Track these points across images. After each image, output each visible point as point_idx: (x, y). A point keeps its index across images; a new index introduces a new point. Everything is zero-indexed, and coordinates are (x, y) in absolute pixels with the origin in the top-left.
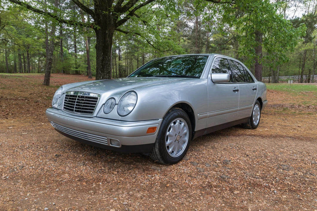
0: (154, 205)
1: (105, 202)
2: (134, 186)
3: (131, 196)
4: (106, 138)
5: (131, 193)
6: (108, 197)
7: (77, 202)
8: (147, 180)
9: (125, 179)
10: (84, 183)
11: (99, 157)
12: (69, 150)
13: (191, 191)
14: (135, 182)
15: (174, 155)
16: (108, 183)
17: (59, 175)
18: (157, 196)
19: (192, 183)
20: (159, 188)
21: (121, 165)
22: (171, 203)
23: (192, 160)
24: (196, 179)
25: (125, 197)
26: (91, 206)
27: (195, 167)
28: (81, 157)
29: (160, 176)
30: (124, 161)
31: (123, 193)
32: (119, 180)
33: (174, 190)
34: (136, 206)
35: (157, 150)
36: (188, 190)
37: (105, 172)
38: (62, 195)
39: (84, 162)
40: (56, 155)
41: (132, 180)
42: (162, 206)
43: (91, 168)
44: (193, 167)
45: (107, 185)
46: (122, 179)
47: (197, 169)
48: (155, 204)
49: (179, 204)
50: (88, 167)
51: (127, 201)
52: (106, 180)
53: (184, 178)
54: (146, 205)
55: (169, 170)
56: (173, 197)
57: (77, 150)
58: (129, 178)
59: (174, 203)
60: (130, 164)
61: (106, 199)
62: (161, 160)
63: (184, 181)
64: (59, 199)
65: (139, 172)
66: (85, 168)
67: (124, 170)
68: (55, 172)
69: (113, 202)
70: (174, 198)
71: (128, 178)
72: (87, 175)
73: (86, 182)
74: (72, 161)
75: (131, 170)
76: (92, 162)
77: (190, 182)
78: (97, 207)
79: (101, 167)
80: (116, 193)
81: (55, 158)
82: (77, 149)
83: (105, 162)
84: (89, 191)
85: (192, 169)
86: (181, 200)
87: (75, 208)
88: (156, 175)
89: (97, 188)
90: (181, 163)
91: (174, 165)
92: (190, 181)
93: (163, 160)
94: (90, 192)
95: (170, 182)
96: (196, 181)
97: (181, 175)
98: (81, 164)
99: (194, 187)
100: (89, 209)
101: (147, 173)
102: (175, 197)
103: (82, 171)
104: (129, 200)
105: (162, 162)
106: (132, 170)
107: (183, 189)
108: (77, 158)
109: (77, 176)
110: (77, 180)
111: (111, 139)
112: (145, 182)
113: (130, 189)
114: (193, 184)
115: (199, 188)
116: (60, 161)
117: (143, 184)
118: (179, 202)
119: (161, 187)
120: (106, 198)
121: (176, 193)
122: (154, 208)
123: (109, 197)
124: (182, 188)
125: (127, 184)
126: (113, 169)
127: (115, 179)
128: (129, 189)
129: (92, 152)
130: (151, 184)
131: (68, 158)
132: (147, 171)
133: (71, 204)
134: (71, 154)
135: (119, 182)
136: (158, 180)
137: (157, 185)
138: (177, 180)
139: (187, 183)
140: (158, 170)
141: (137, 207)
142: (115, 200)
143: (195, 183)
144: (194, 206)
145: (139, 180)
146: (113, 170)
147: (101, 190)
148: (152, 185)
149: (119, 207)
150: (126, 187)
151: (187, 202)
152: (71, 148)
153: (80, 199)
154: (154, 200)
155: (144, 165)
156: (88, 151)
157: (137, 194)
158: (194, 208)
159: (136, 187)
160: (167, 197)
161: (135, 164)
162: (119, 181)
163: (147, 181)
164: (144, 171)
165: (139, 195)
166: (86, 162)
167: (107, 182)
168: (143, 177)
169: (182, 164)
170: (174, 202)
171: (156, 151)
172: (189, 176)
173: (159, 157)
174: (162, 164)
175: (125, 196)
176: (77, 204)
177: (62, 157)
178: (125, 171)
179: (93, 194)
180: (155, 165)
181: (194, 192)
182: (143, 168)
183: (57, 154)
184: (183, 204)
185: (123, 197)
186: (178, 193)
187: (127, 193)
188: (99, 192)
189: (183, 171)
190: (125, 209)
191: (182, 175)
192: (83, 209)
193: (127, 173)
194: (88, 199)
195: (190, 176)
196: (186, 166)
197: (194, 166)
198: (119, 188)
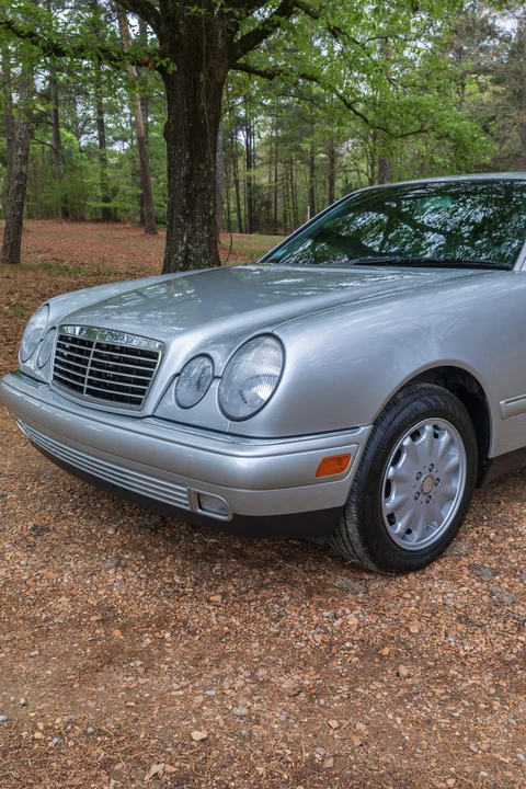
0: (334, 724)
1: (178, 703)
2: (273, 649)
3: (264, 683)
4: (185, 489)
5: (262, 672)
6: (187, 686)
7: (93, 700)
8: (318, 629)
9: (246, 622)
10: (117, 633)
11: (167, 538)
12: (73, 510)
13: (460, 676)
14: (278, 635)
15: (414, 542)
16: (190, 636)
17: (41, 599)
18: (345, 688)
19: (466, 648)
20: (357, 659)
21: (237, 570)
22: (390, 716)
23: (477, 558)
24: (484, 633)
25: (243, 688)
26: (133, 714)
27: (485, 586)
28: (111, 537)
29: (361, 616)
30: (245, 556)
31: (237, 673)
32: (227, 625)
33: (403, 671)
34: (276, 723)
35: (352, 528)
36: (452, 672)
37: (184, 594)
38: (49, 672)
39: (118, 557)
40: (34, 529)
41: (267, 626)
42: (360, 726)
43: (139, 577)
44: (477, 584)
45: (186, 642)
46: (238, 623)
47: (492, 594)
48: (338, 720)
49: (417, 722)
50: (131, 573)
51: (249, 703)
52: (185, 623)
53: (444, 627)
54: (306, 720)
55: (394, 592)
56: (399, 694)
57: (98, 511)
58: (258, 617)
59: (399, 720)
60: (263, 566)
61: (181, 693)
62: (367, 559)
63: (443, 637)
64: (40, 687)
65: (292, 596)
66: (120, 577)
67: (243, 589)
68: (29, 587)
69: (203, 704)
70: (400, 701)
71: (254, 620)
72: (125, 603)
73: (123, 628)
74: (83, 551)
75: (267, 589)
76: (143, 557)
77: (462, 644)
78: (153, 719)
79: (171, 575)
80: (215, 672)
81: (32, 539)
82: (99, 506)
83: (185, 558)
84: (131, 661)
85: (474, 594)
86: (425, 708)
87: (85, 718)
88: (348, 611)
89: (155, 652)
90: (437, 567)
91: (411, 576)
92: (461, 637)
93: (373, 561)
94: (132, 664)
95: (393, 638)
96: (483, 639)
97: (433, 614)
98: (109, 564)
99: (472, 660)
100: (126, 724)
101: (320, 604)
102: (405, 696)
103: (110, 588)
104: (255, 698)
105: (371, 566)
106: (271, 591)
107: (435, 668)
108: (98, 541)
109: (95, 604)
110: (94, 618)
111: (198, 494)
112: (310, 637)
113: (261, 660)
114: (471, 651)
115: (493, 665)
116: (46, 550)
117: (303, 644)
118: (416, 714)
119: (361, 658)
120: (182, 688)
121: (409, 681)
122: (331, 732)
123: (191, 686)
124: (432, 664)
125: (252, 639)
126: (211, 583)
127: (215, 622)
128: (256, 660)
129: (146, 520)
130: (331, 644)
131: (69, 538)
132: (319, 593)
133: (72, 704)
134: (80, 525)
135: (228, 633)
136: (354, 629)
137: (350, 649)
138: (416, 631)
139: (453, 644)
140: (357, 593)
141: (276, 726)
142: (209, 698)
143: (478, 649)
144: (466, 733)
145: (292, 627)
146: (210, 588)
147: (168, 659)
148: (331, 647)
149: (222, 723)
150: (248, 651)
151: (444, 715)
152: (81, 503)
153: (103, 688)
154: (336, 705)
155: (311, 571)
156: (132, 516)
157: (282, 679)
158: (466, 739)
159: (282, 652)
160: (379, 696)
161: (280, 568)
162: (226, 628)
163: (319, 633)
164: (309, 593)
165: (287, 684)
166: (126, 556)
167: (189, 632)
168: (305, 616)
169: (441, 572)
170: (400, 715)
171: (350, 530)
172: (459, 618)
173: (360, 550)
174: (370, 572)
175: (242, 683)
176: (91, 704)
177: (54, 535)
178: (247, 592)
179: (141, 670)
180: (347, 575)
181: (471, 682)
182: (306, 583)
183: (38, 523)
184: (429, 722)
185: (236, 686)
186: (417, 681)
187: (248, 674)
188: (162, 666)
189: (440, 600)
190: (238, 733)
191: (438, 615)
192: (108, 725)
193: (253, 600)
194: (128, 689)
195: (464, 619)
196: (454, 580)
197: (482, 581)
198: (225, 656)
